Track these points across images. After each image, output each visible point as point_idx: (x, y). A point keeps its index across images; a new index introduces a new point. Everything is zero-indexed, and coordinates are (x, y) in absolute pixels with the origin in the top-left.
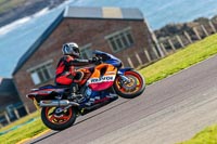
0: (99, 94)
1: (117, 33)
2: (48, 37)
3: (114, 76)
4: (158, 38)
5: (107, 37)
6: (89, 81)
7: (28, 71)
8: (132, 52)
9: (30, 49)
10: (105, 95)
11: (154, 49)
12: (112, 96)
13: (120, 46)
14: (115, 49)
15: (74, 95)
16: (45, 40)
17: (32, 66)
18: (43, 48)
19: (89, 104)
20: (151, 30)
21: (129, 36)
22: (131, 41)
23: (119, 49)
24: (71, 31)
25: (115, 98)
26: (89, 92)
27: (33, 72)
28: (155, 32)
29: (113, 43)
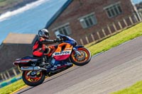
0: (60, 62)
1: (111, 5)
2: (66, 8)
3: (70, 51)
4: (138, 9)
5: (105, 8)
6: (54, 54)
7: (53, 30)
8: (121, 18)
9: (55, 15)
10: (64, 63)
11: (135, 16)
12: (68, 64)
13: (114, 14)
14: (110, 15)
15: (44, 63)
16: (65, 9)
17: (56, 27)
18: (63, 15)
19: (53, 69)
20: (133, 4)
21: (119, 8)
22: (121, 11)
23: (112, 16)
24: (81, 4)
25: (71, 66)
26: (53, 61)
27: (56, 31)
28: (136, 5)
29: (109, 12)
